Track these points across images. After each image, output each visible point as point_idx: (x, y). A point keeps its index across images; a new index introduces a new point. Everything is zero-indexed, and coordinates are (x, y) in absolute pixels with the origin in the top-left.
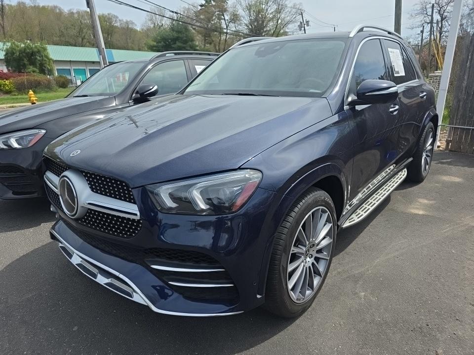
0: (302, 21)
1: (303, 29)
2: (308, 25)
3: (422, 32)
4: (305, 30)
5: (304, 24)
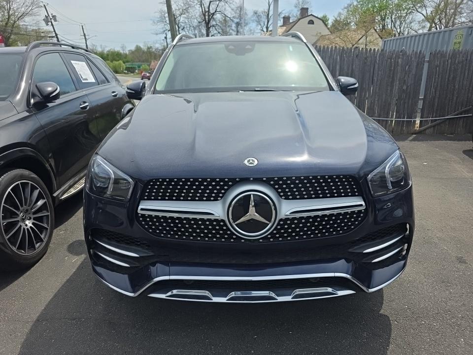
0: (47, 15)
1: (50, 23)
2: (55, 20)
3: (166, 38)
4: (52, 25)
5: (51, 19)
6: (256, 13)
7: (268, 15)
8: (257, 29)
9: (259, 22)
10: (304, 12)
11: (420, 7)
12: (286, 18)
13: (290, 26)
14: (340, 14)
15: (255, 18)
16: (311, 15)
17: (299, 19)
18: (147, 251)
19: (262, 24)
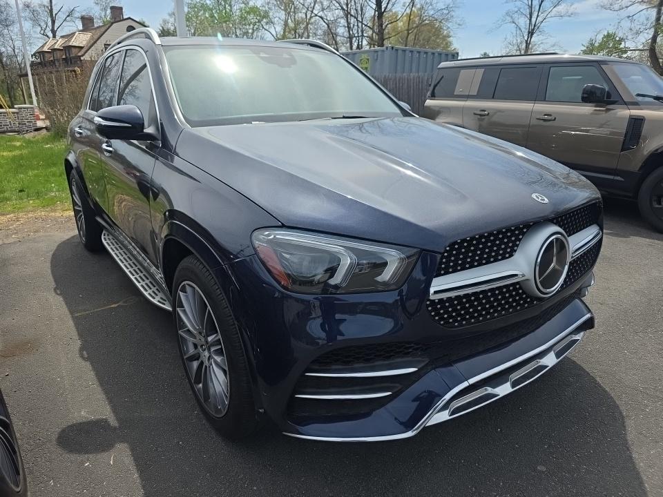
6: (28, 7)
7: (51, 11)
8: (35, 32)
9: (35, 20)
10: (117, 12)
11: (267, 23)
12: (87, 19)
13: (98, 33)
14: (165, 22)
15: (27, 14)
16: (129, 18)
17: (112, 24)
18: (420, 359)
19: (43, 24)
